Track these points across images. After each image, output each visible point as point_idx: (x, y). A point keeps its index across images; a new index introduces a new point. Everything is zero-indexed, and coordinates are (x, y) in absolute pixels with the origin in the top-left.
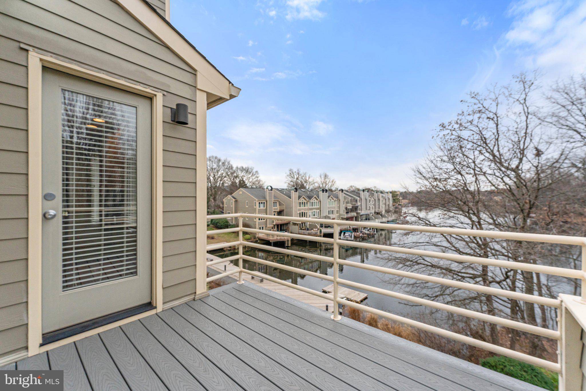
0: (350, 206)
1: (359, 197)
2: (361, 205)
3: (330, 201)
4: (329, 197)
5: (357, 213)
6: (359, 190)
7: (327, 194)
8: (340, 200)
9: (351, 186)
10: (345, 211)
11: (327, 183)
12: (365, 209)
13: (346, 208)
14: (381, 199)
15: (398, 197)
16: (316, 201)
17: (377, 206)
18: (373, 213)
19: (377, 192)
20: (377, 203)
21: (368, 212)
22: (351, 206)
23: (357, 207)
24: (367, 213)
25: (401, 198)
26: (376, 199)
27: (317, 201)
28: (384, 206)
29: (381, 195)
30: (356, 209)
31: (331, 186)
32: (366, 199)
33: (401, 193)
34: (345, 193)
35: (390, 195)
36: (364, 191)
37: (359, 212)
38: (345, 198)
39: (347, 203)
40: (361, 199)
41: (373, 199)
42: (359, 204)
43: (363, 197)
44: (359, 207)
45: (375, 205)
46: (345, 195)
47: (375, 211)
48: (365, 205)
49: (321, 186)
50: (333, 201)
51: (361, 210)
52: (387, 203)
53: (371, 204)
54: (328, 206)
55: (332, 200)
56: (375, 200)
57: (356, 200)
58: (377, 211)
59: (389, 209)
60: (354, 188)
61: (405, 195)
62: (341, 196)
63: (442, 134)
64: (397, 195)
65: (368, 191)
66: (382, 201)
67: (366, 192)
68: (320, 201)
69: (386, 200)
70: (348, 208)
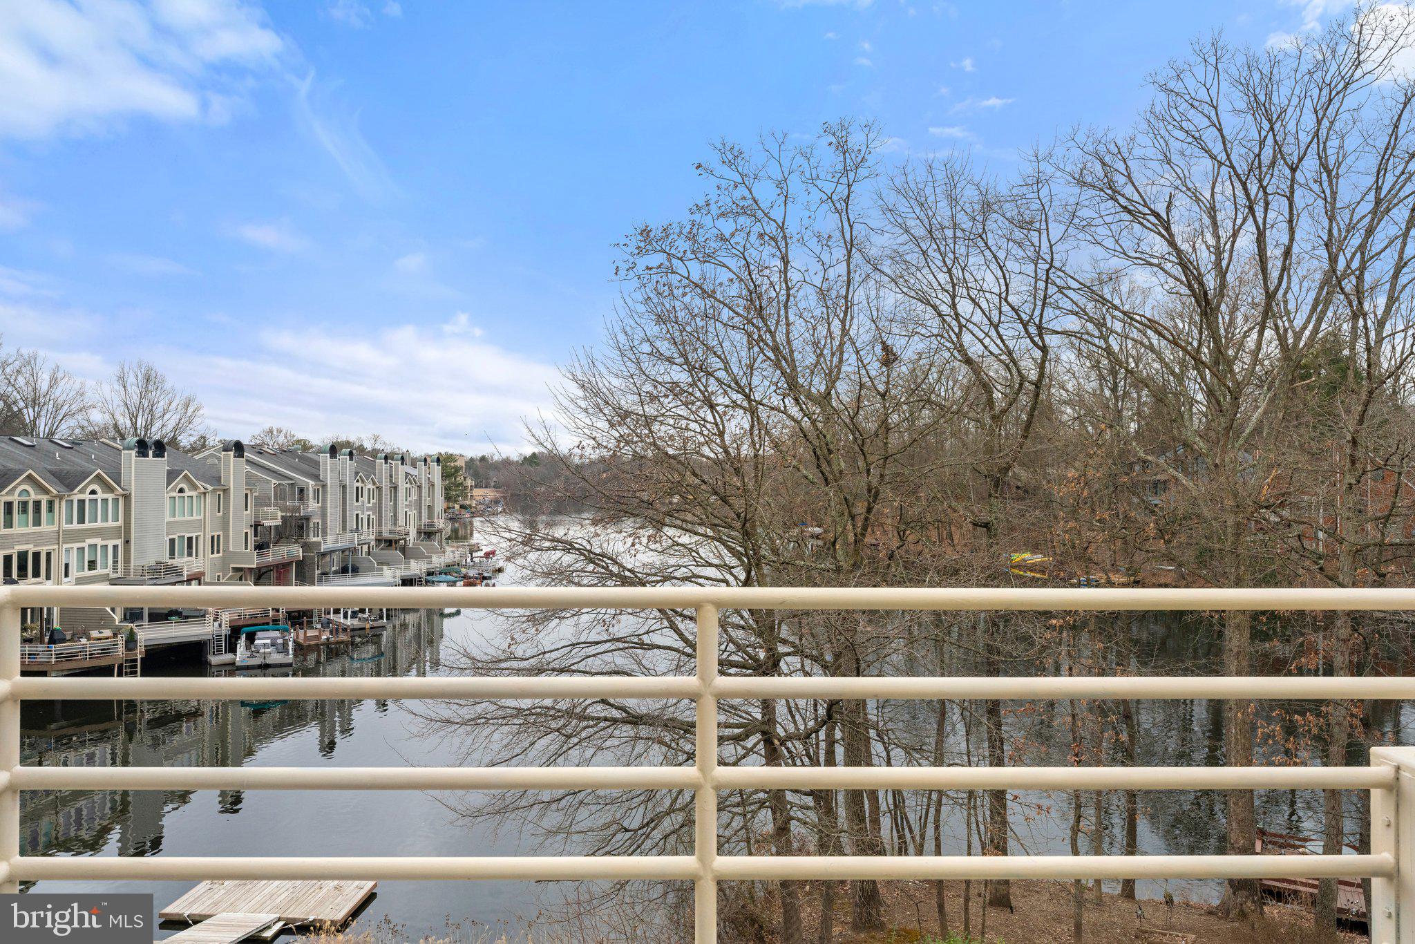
0: (273, 518)
1: (316, 477)
2: (323, 510)
3: (175, 494)
4: (171, 476)
5: (306, 547)
7: (159, 466)
8: (226, 491)
9: (271, 431)
10: (252, 539)
11: (158, 411)
12: (338, 529)
13: (256, 526)
14: (403, 486)
15: (460, 479)
16: (100, 495)
17: (387, 514)
18: (373, 543)
19: (386, 458)
20: (387, 503)
21: (350, 540)
22: (279, 514)
23: (308, 519)
24: (346, 544)
25: (469, 482)
26: (385, 484)
27: (110, 497)
28: (412, 513)
29: (403, 469)
30: (301, 527)
31: (179, 427)
32: (344, 487)
33: (471, 463)
34: (249, 462)
35: (437, 470)
36: (334, 450)
37: (313, 539)
38: (251, 482)
39: (261, 502)
40: (324, 486)
41: (371, 486)
42: (313, 506)
43: (330, 479)
44: (316, 520)
45: (379, 509)
46: (249, 469)
47: (380, 534)
48: (339, 510)
49: (124, 422)
50: (193, 494)
51: (325, 533)
52: (426, 501)
53: (363, 508)
54: (168, 518)
55: (188, 493)
56: (380, 489)
57: (301, 490)
58: (386, 535)
59: (432, 524)
60: (281, 439)
61: (481, 469)
62: (234, 471)
64: (457, 469)
65: (350, 455)
66: (408, 492)
67: (343, 457)
68: (127, 497)
69: (420, 487)
70: (266, 523)
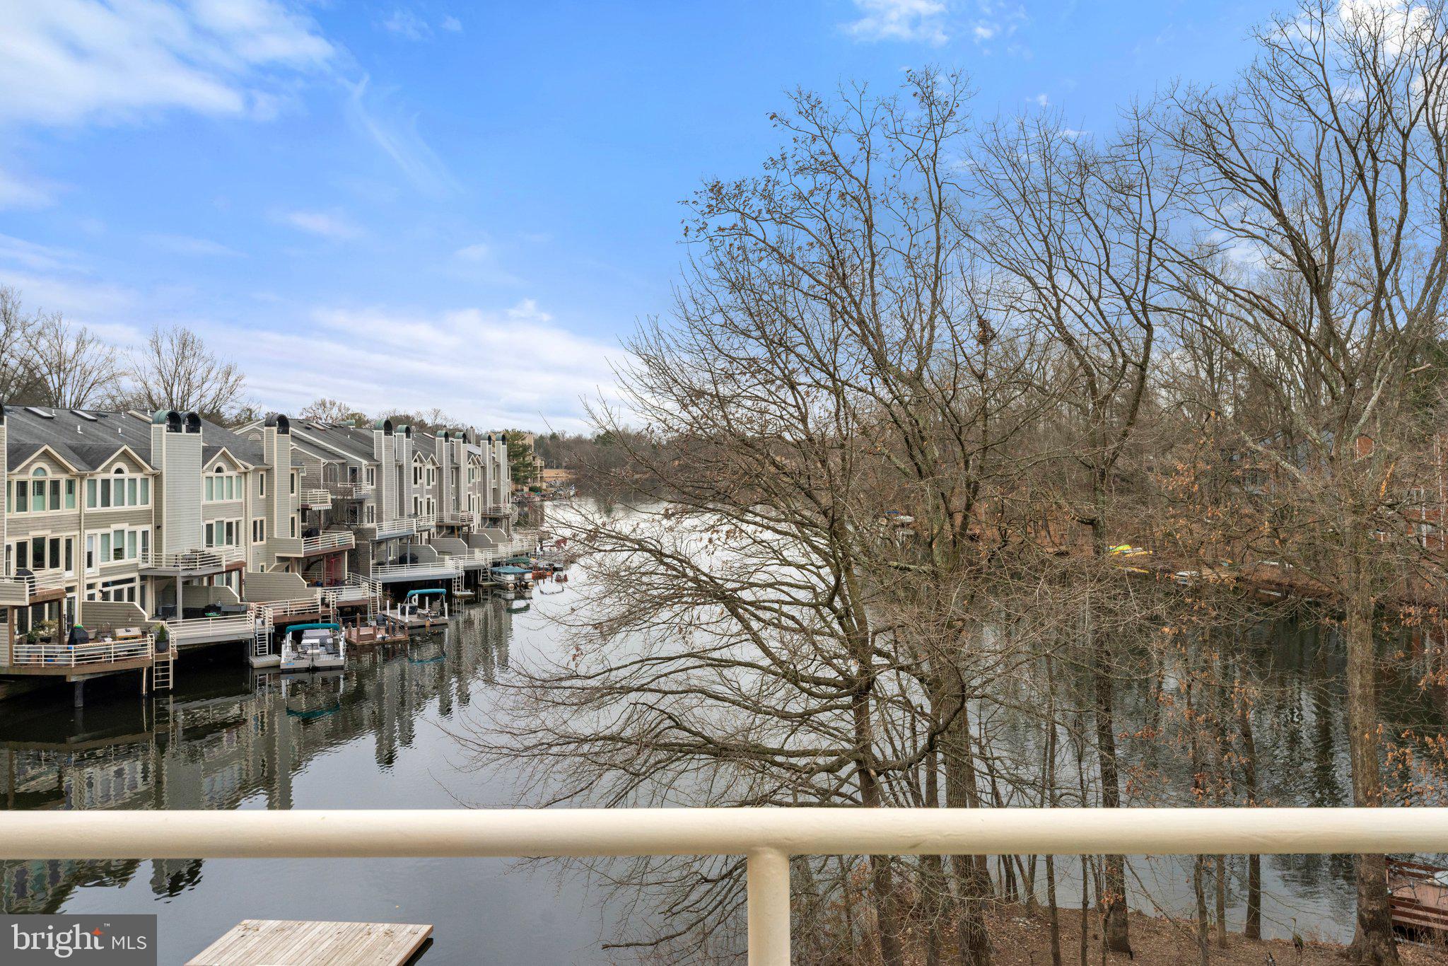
0: (322, 501)
1: (369, 456)
2: (378, 493)
3: (213, 474)
4: (208, 453)
5: (360, 533)
6: (360, 421)
7: (194, 442)
8: (269, 471)
9: (323, 404)
10: (299, 524)
11: (196, 380)
12: (395, 513)
13: (304, 510)
14: (465, 466)
15: (529, 459)
16: (127, 475)
17: (449, 498)
18: (433, 530)
19: (446, 436)
20: (448, 487)
21: (408, 526)
22: (329, 497)
23: (361, 502)
24: (404, 531)
25: (539, 462)
26: (446, 465)
27: (138, 476)
28: (476, 496)
29: (464, 448)
30: (354, 512)
31: (216, 399)
32: (401, 467)
33: (540, 441)
34: (294, 437)
35: (502, 449)
36: (388, 426)
37: (367, 525)
38: (297, 460)
39: (309, 483)
40: (379, 466)
41: (430, 467)
42: (367, 488)
43: (385, 458)
44: (370, 503)
45: (439, 492)
46: (295, 446)
47: (441, 520)
48: (396, 494)
49: (158, 392)
50: (233, 474)
51: (380, 519)
52: (491, 484)
53: (422, 491)
54: (205, 501)
55: (226, 473)
56: (440, 469)
57: (354, 471)
58: (448, 521)
59: (497, 509)
60: (335, 412)
61: (552, 448)
62: (278, 448)
63: (714, 222)
64: (526, 448)
65: (408, 431)
66: (471, 474)
67: (399, 435)
68: (158, 478)
69: (484, 468)
70: (315, 507)
